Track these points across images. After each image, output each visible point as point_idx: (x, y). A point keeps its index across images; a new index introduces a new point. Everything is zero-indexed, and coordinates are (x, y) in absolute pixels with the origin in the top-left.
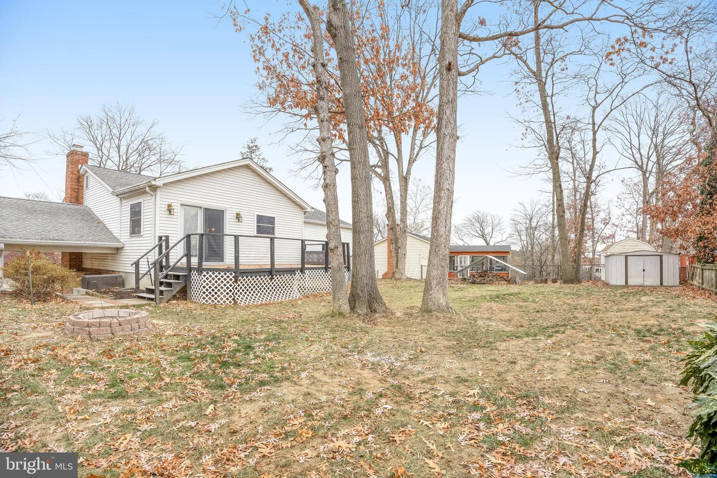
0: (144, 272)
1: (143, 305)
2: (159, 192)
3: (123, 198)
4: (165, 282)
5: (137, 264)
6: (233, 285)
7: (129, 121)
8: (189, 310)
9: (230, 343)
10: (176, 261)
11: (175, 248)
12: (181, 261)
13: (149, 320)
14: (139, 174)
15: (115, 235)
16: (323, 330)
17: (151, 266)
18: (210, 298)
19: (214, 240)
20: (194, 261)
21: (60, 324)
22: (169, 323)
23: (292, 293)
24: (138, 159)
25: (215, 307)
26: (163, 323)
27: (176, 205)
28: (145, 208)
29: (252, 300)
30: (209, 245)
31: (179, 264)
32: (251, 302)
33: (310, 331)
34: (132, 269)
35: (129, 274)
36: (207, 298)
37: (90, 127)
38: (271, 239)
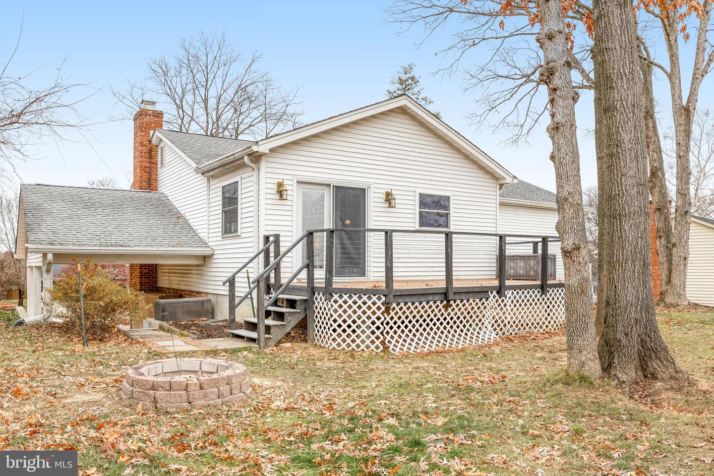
0: (243, 295)
1: (240, 350)
2: (263, 164)
3: (212, 177)
4: (275, 312)
5: (231, 282)
6: (383, 319)
7: (218, 59)
8: (311, 360)
9: (382, 432)
10: (290, 275)
11: (289, 254)
12: (298, 277)
13: (248, 379)
14: (236, 138)
15: (201, 235)
16: (552, 411)
17: (252, 286)
18: (344, 340)
19: (350, 239)
20: (320, 275)
21: (116, 381)
22: (279, 383)
23: (482, 333)
24: (233, 118)
25: (352, 356)
26: (269, 383)
27: (290, 182)
28: (243, 191)
29: (414, 344)
30: (342, 248)
31: (295, 281)
32: (412, 348)
33: (526, 414)
34: (225, 290)
35: (220, 297)
36: (339, 340)
37: (165, 74)
38: (447, 235)
